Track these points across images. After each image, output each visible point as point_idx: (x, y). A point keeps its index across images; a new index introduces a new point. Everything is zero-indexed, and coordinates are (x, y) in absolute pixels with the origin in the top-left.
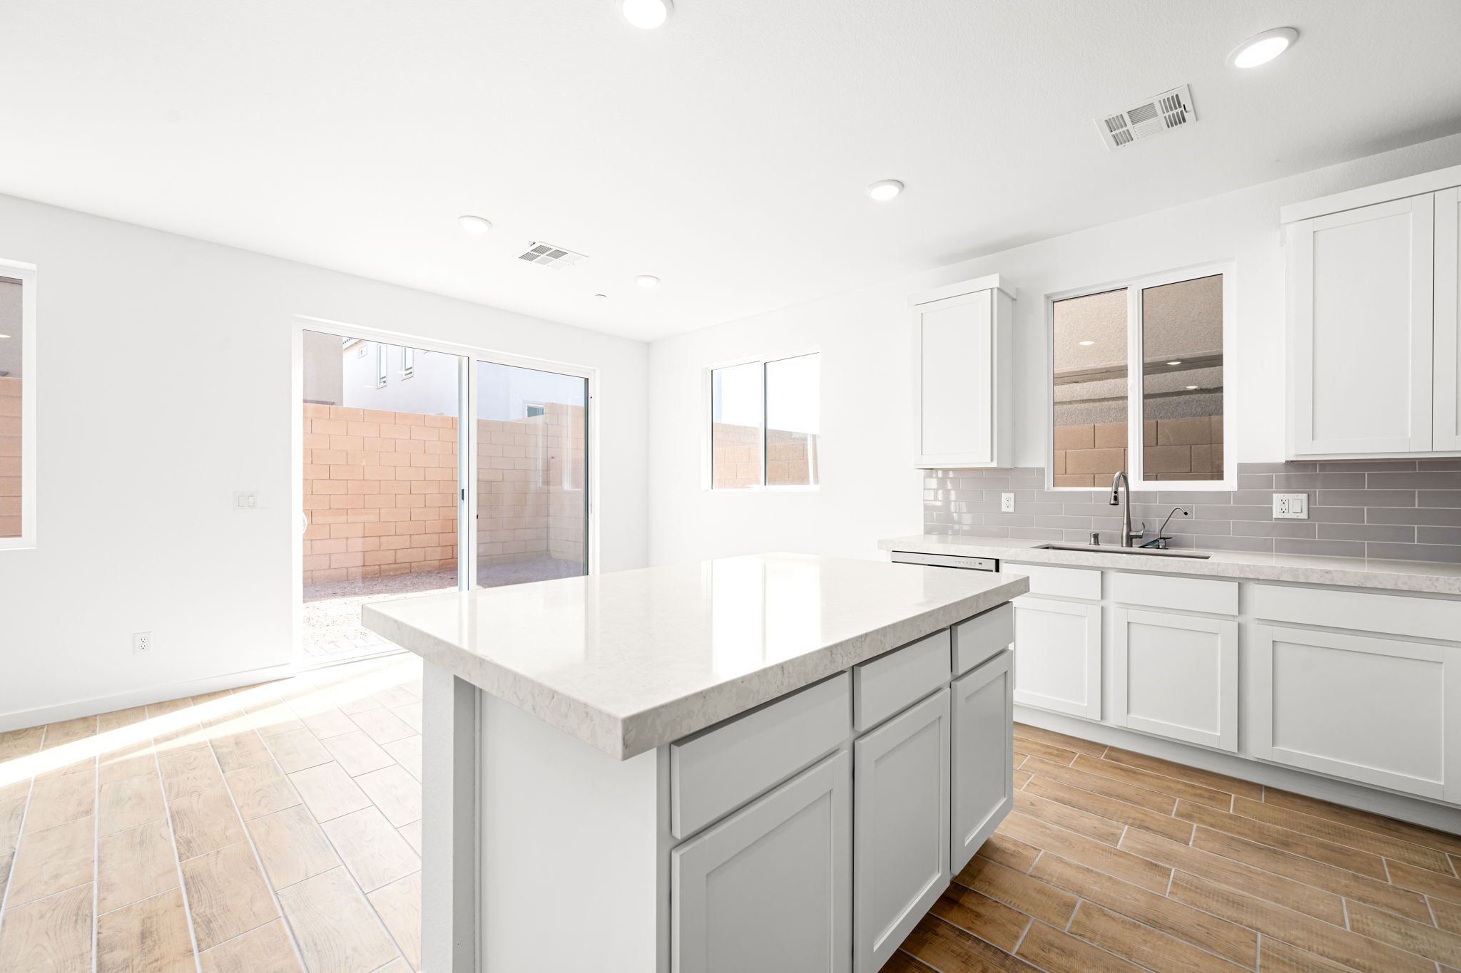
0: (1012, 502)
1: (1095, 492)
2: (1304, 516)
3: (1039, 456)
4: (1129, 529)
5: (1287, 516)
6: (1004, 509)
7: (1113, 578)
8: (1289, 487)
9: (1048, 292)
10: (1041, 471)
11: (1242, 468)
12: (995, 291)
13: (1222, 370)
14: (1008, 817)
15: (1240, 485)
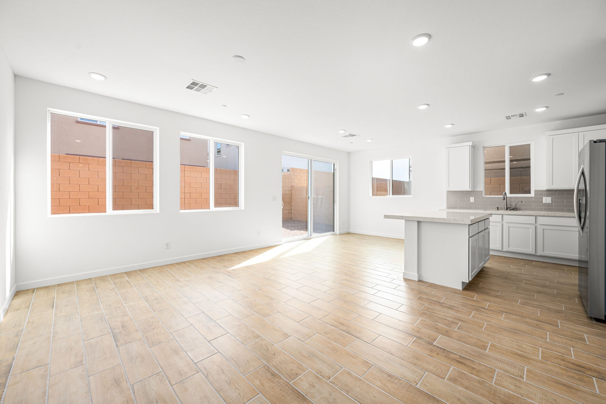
0: (473, 200)
1: (497, 197)
2: (551, 202)
3: (481, 187)
4: (507, 206)
5: (546, 202)
6: (471, 201)
7: (505, 217)
8: (548, 196)
9: (483, 146)
10: (482, 191)
11: (536, 191)
12: (471, 146)
13: (530, 161)
14: (488, 262)
15: (535, 195)
